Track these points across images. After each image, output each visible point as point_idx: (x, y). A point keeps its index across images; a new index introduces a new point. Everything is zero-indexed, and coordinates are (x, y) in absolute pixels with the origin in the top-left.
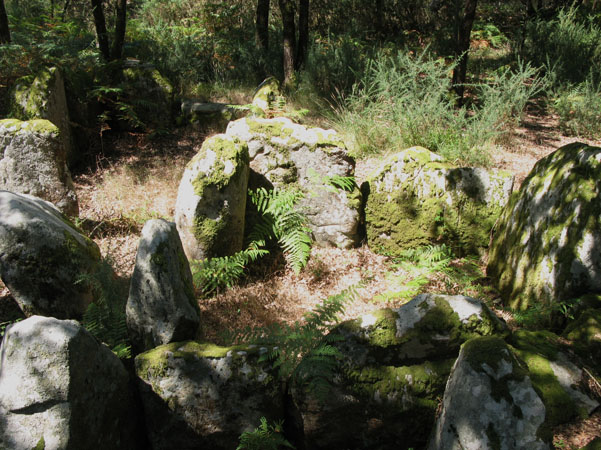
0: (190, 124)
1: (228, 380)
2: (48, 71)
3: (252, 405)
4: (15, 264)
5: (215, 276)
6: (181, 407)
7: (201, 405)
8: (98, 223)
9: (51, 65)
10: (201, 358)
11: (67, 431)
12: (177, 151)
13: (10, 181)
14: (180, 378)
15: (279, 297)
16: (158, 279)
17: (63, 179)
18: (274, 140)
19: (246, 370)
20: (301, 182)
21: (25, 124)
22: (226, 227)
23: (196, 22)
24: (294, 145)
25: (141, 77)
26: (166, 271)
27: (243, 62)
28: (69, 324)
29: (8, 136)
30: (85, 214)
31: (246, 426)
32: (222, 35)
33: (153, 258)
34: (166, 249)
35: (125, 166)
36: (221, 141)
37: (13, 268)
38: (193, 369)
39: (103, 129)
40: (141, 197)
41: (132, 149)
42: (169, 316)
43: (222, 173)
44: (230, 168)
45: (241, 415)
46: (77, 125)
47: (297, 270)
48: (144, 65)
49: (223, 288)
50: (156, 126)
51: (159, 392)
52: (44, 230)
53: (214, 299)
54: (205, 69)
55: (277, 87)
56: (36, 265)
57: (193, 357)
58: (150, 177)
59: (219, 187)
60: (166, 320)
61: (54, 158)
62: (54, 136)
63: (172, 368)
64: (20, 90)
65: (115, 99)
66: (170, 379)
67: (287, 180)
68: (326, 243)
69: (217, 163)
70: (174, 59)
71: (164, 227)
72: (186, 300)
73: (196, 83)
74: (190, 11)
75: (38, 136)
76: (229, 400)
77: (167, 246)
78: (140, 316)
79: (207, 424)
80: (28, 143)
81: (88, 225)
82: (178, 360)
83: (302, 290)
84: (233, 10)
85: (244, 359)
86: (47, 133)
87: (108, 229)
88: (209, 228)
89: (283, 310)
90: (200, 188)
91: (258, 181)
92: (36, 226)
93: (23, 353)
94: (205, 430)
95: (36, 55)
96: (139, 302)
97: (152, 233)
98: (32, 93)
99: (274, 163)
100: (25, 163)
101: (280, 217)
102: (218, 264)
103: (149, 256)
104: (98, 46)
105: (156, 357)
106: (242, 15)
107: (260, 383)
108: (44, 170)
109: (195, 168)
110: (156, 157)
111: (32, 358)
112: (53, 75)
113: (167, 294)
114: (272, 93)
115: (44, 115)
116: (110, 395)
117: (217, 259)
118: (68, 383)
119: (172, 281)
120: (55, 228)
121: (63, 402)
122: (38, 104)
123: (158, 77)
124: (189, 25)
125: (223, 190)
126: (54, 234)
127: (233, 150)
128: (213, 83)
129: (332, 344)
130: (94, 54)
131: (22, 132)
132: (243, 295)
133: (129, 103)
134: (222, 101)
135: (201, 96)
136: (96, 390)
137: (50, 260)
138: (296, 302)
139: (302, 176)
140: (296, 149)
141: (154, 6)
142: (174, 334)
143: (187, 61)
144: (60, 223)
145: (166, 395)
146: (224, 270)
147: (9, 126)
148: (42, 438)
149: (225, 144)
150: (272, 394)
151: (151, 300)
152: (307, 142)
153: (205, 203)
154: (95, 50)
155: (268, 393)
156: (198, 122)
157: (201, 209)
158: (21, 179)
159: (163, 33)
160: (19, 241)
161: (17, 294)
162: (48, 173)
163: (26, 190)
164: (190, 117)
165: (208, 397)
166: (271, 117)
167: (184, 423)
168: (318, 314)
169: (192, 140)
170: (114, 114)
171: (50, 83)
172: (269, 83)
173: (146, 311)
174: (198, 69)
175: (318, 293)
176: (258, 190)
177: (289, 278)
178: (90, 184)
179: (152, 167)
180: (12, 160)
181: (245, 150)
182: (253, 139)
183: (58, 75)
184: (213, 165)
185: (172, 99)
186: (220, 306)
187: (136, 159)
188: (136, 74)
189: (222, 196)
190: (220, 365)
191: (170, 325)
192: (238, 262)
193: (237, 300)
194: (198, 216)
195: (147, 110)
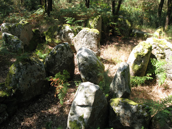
0: (134, 36)
1: (135, 113)
2: (98, 16)
3: (140, 121)
4: (83, 66)
5: (136, 81)
6: (120, 116)
7: (126, 117)
8: (104, 60)
9: (99, 15)
10: (129, 104)
11: (90, 114)
12: (129, 43)
13: (84, 44)
14: (122, 108)
15: (153, 92)
16: (122, 79)
17: (98, 46)
18: (160, 45)
19: (141, 111)
20: (166, 59)
21: (91, 30)
22: (141, 68)
23: (139, 7)
24: (166, 48)
25: (123, 21)
26: (124, 77)
27: (152, 21)
28: (97, 86)
29: (86, 32)
30: (102, 57)
31: (137, 127)
32: (147, 12)
33: (122, 73)
34: (126, 71)
35: (114, 45)
36: (145, 43)
37: (82, 67)
38: (126, 106)
39: (110, 34)
40: (117, 55)
41: (117, 41)
42: (122, 90)
43: (143, 52)
44: (146, 52)
45: (136, 123)
46: (103, 32)
47: (159, 85)
48: (124, 18)
49: (137, 85)
50: (124, 35)
51: (115, 111)
52: (92, 59)
53: (133, 88)
54: (141, 21)
55: (163, 29)
56: (88, 68)
57: (127, 103)
58: (121, 49)
59: (142, 56)
60: (121, 91)
61: (97, 40)
62: (98, 34)
63: (120, 105)
64: (90, 20)
65: (114, 26)
66: (119, 108)
67: (162, 58)
68: (170, 79)
69: (143, 49)
70: (133, 17)
71: (126, 65)
72: (128, 87)
73: (138, 25)
74: (138, 4)
75: (94, 33)
76: (134, 118)
77: (126, 70)
78: (114, 88)
79: (126, 123)
80: (91, 35)
81: (102, 59)
82: (122, 103)
83: (160, 91)
84: (151, 5)
85: (141, 107)
86: (96, 33)
87: (107, 62)
88: (137, 67)
89: (153, 96)
90: (136, 56)
91: (153, 56)
92: (90, 57)
93: (83, 91)
94: (125, 124)
95: (96, 11)
96: (115, 84)
97: (123, 66)
98: (93, 22)
99: (159, 52)
100: (89, 40)
101: (158, 68)
102: (137, 78)
103: (120, 72)
104: (112, 11)
105: (116, 101)
106: (153, 6)
107: (144, 116)
108: (93, 43)
109: (136, 50)
110: (123, 44)
111: (86, 93)
112: (99, 17)
113: (123, 84)
114: (161, 31)
115: (95, 28)
116: (102, 108)
117: (137, 77)
118: (93, 102)
119: (125, 81)
120: (95, 59)
121: (91, 106)
122: (94, 25)
123: (127, 21)
124: (137, 8)
125: (143, 58)
126: (94, 61)
127: (148, 46)
128: (143, 25)
129: (169, 110)
130: (110, 13)
131: (90, 32)
132: (142, 89)
133: (118, 28)
134: (145, 31)
135: (138, 29)
136: (99, 106)
137: (92, 67)
138: (158, 94)
139: (167, 58)
140: (167, 49)
141: (128, 1)
142: (122, 95)
143: (136, 18)
144: (96, 58)
145: (116, 112)
146: (139, 81)
147: (87, 30)
148: (83, 114)
149: (146, 44)
150: (147, 120)
151: (118, 85)
152: (170, 48)
153: (137, 60)
154: (111, 12)
155: (146, 119)
156: (136, 36)
157: (135, 61)
158: (87, 44)
159: (130, 9)
160: (85, 61)
161: (82, 74)
162: (94, 44)
163: (88, 47)
164: (134, 34)
165: (128, 116)
166: (160, 38)
167: (119, 121)
168: (166, 100)
169: (134, 41)
170: (114, 30)
171: (98, 20)
172: (160, 28)
173: (116, 87)
174: (139, 21)
175: (165, 93)
176: (153, 59)
177: (157, 87)
178: (104, 48)
179: (122, 47)
180: (86, 39)
181: (151, 47)
182: (154, 44)
183: (101, 18)
184: (141, 50)
185: (130, 28)
186: (135, 90)
187: (117, 44)
188: (121, 20)
189: (142, 59)
190: (134, 107)
191: (122, 93)
192: (143, 79)
193: (140, 90)
194: (134, 63)
195: (123, 30)
